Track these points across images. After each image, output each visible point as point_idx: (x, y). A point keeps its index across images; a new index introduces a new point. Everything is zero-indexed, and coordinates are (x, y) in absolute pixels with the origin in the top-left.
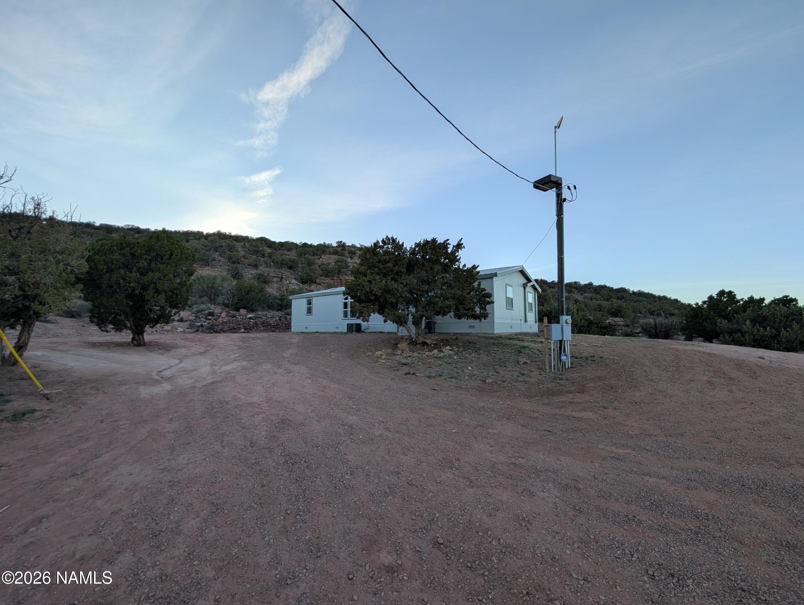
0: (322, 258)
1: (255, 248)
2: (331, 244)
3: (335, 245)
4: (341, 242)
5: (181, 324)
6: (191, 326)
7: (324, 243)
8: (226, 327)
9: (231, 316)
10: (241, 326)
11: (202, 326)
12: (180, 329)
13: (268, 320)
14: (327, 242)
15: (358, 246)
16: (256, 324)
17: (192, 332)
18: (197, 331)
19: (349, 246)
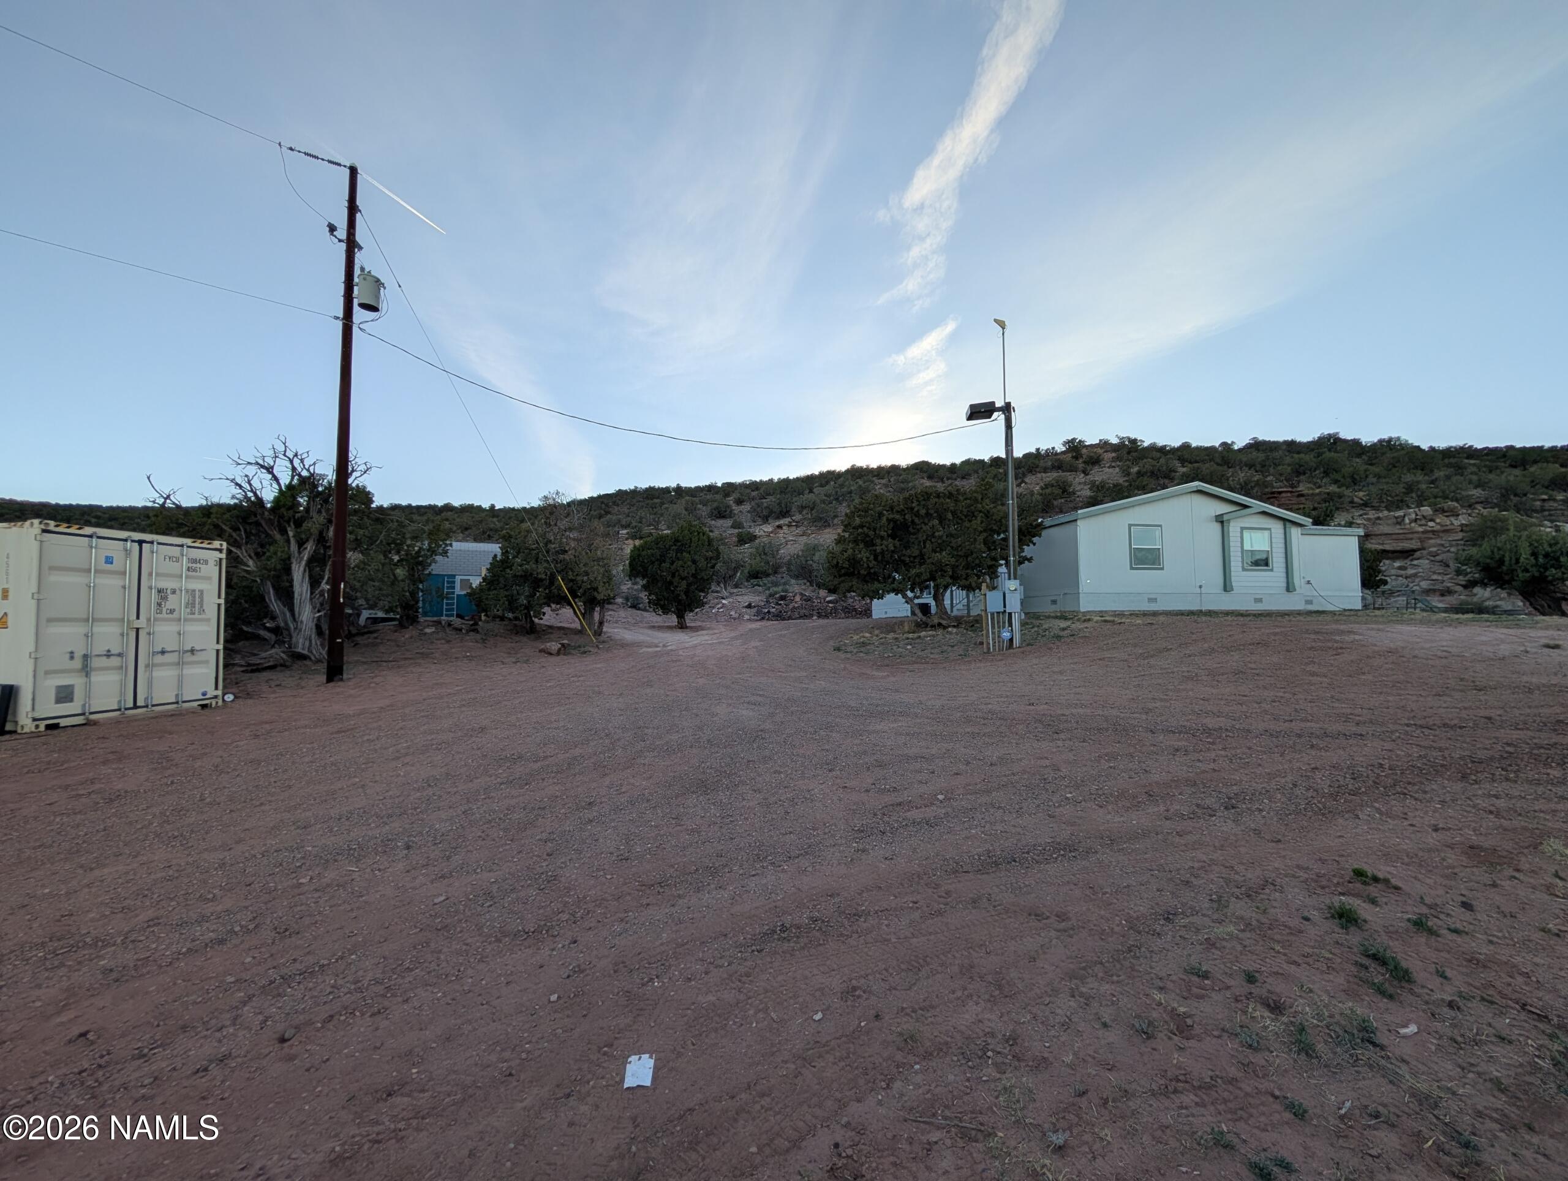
0: (1026, 483)
1: (902, 485)
2: (1053, 448)
3: (1060, 448)
4: (1074, 440)
5: (748, 610)
6: (758, 613)
7: (1038, 450)
8: (796, 613)
9: (805, 600)
10: (815, 613)
11: (769, 612)
12: (747, 617)
13: (855, 604)
14: (1044, 447)
15: (1115, 441)
16: (835, 608)
17: (757, 620)
18: (763, 619)
19: (1091, 446)
